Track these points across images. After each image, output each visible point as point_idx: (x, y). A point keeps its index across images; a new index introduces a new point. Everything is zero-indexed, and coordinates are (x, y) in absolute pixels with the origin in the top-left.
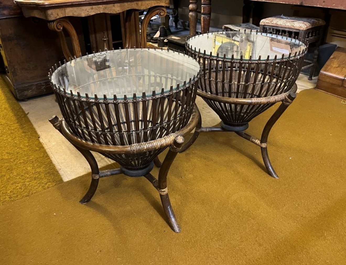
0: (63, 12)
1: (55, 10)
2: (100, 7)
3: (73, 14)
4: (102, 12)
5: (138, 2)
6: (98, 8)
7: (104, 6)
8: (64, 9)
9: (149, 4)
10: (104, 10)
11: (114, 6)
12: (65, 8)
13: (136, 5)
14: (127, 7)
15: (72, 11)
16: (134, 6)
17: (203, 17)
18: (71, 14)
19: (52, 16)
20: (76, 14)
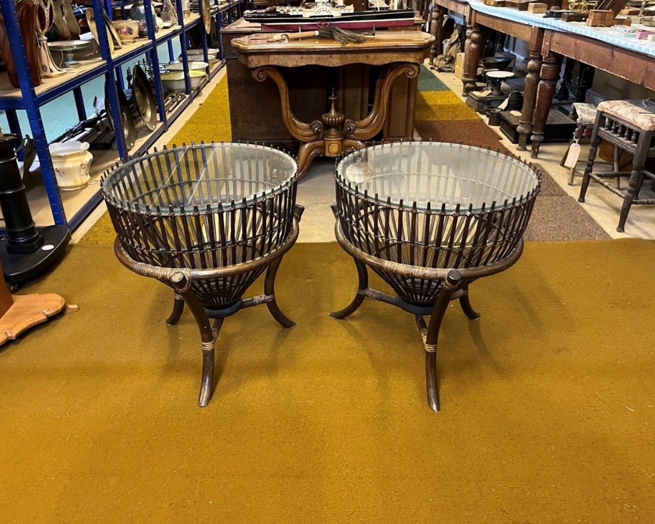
0: (266, 59)
1: (256, 56)
2: (312, 57)
3: (278, 62)
4: (314, 63)
5: (368, 55)
6: (310, 58)
7: (317, 56)
8: (267, 56)
9: (389, 58)
10: (317, 61)
11: (331, 57)
12: (269, 55)
13: (365, 58)
14: (350, 59)
15: (277, 59)
16: (362, 59)
17: (541, 85)
18: (275, 63)
19: (252, 63)
20: (281, 64)
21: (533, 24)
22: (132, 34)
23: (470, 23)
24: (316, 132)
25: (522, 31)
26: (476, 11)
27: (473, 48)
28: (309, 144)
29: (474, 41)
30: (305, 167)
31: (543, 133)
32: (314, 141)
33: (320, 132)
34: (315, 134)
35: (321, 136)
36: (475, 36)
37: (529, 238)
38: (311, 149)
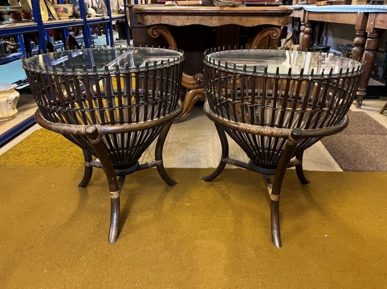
0: (159, 19)
1: (151, 16)
2: (196, 18)
3: (168, 22)
4: (197, 23)
5: (242, 18)
6: (194, 19)
7: (200, 17)
8: (160, 16)
9: (258, 21)
10: (200, 21)
11: (211, 19)
12: (162, 16)
13: (239, 20)
14: (227, 21)
15: (168, 19)
16: (236, 21)
17: (366, 54)
18: (166, 22)
19: (148, 21)
20: (171, 23)
21: (359, 11)
22: (67, 13)
23: (304, 21)
24: (198, 82)
25: (348, 18)
26: (309, 12)
27: (306, 38)
28: (193, 90)
29: (307, 33)
30: (190, 108)
31: (366, 90)
32: (197, 88)
33: (202, 82)
34: (198, 83)
35: (202, 85)
36: (307, 29)
37: (377, 169)
38: (194, 95)
